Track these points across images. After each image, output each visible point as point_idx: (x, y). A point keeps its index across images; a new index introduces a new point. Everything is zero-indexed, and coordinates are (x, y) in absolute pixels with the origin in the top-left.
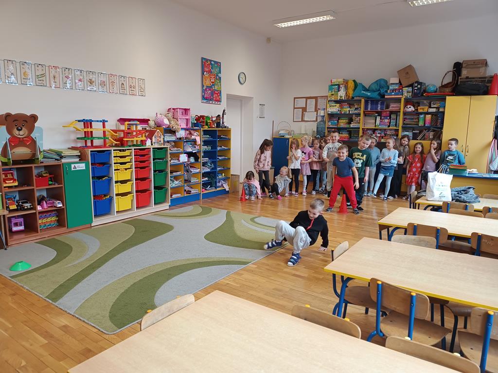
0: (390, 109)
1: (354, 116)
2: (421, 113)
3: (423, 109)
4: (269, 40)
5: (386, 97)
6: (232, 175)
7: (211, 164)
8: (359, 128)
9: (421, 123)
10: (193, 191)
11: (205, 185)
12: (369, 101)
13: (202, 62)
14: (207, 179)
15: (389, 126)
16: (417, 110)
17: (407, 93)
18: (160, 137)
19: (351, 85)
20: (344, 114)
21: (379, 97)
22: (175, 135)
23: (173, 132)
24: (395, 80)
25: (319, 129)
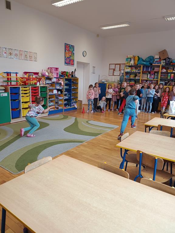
0: (155, 70)
1: (137, 73)
2: (169, 73)
3: (170, 71)
4: (98, 35)
5: (153, 65)
6: (78, 100)
7: (69, 95)
8: (140, 79)
9: (169, 78)
10: (60, 108)
11: (65, 105)
12: (145, 67)
13: (65, 45)
14: (66, 102)
15: (154, 79)
16: (167, 71)
17: (163, 63)
18: (44, 81)
19: (137, 58)
20: (133, 72)
21: (150, 65)
22: (51, 81)
23: (50, 79)
24: (157, 57)
25: (121, 79)
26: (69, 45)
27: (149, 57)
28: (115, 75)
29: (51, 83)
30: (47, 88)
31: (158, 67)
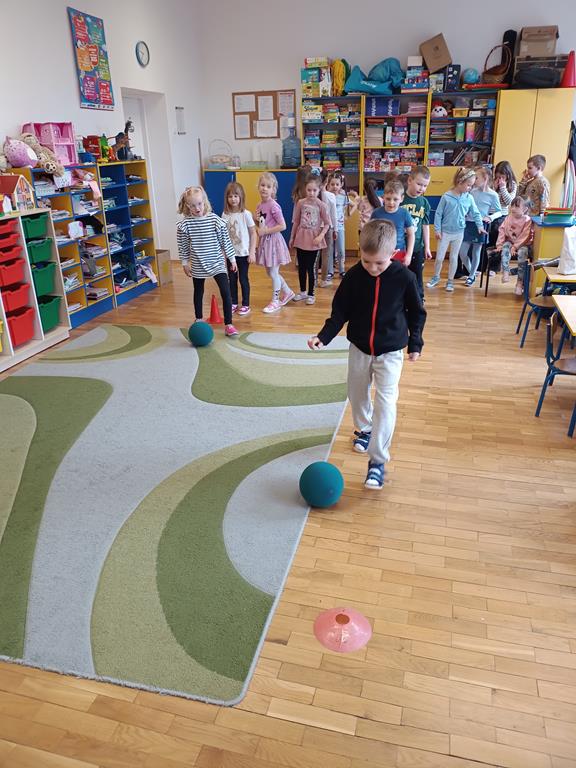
0: (410, 113)
1: (348, 127)
2: (459, 120)
3: (461, 112)
5: (403, 91)
6: (159, 252)
7: (121, 236)
8: (359, 149)
9: (459, 137)
10: (101, 294)
11: (118, 279)
12: (373, 100)
13: (70, 17)
14: (118, 265)
15: (407, 144)
16: (451, 114)
17: (435, 84)
18: (27, 190)
19: (340, 70)
20: (332, 123)
21: (391, 92)
22: (54, 183)
23: (48, 176)
24: (416, 61)
25: (288, 152)
26: (85, 16)
27: (384, 61)
28: (258, 135)
29: (53, 193)
30: (48, 218)
31: (422, 98)
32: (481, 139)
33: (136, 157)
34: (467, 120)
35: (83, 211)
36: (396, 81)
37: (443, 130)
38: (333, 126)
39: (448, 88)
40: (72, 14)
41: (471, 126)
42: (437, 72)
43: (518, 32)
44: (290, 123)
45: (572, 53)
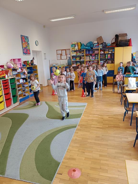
0: (95, 53)
3: (107, 52)
5: (93, 48)
8: (84, 61)
9: (107, 58)
10: (27, 94)
11: (31, 91)
12: (87, 50)
15: (95, 59)
16: (104, 53)
17: (101, 47)
19: (79, 44)
21: (91, 49)
24: (96, 42)
25: (69, 62)
26: (24, 36)
27: (89, 42)
28: (62, 59)
29: (17, 73)
30: (15, 79)
31: (98, 50)
32: (112, 58)
33: (35, 65)
34: (108, 54)
35: (23, 77)
36: (92, 46)
37: (103, 56)
38: (78, 56)
39: (103, 47)
40: (22, 36)
41: (109, 55)
42: (101, 44)
43: (118, 35)
44: (69, 56)
45: (131, 39)
